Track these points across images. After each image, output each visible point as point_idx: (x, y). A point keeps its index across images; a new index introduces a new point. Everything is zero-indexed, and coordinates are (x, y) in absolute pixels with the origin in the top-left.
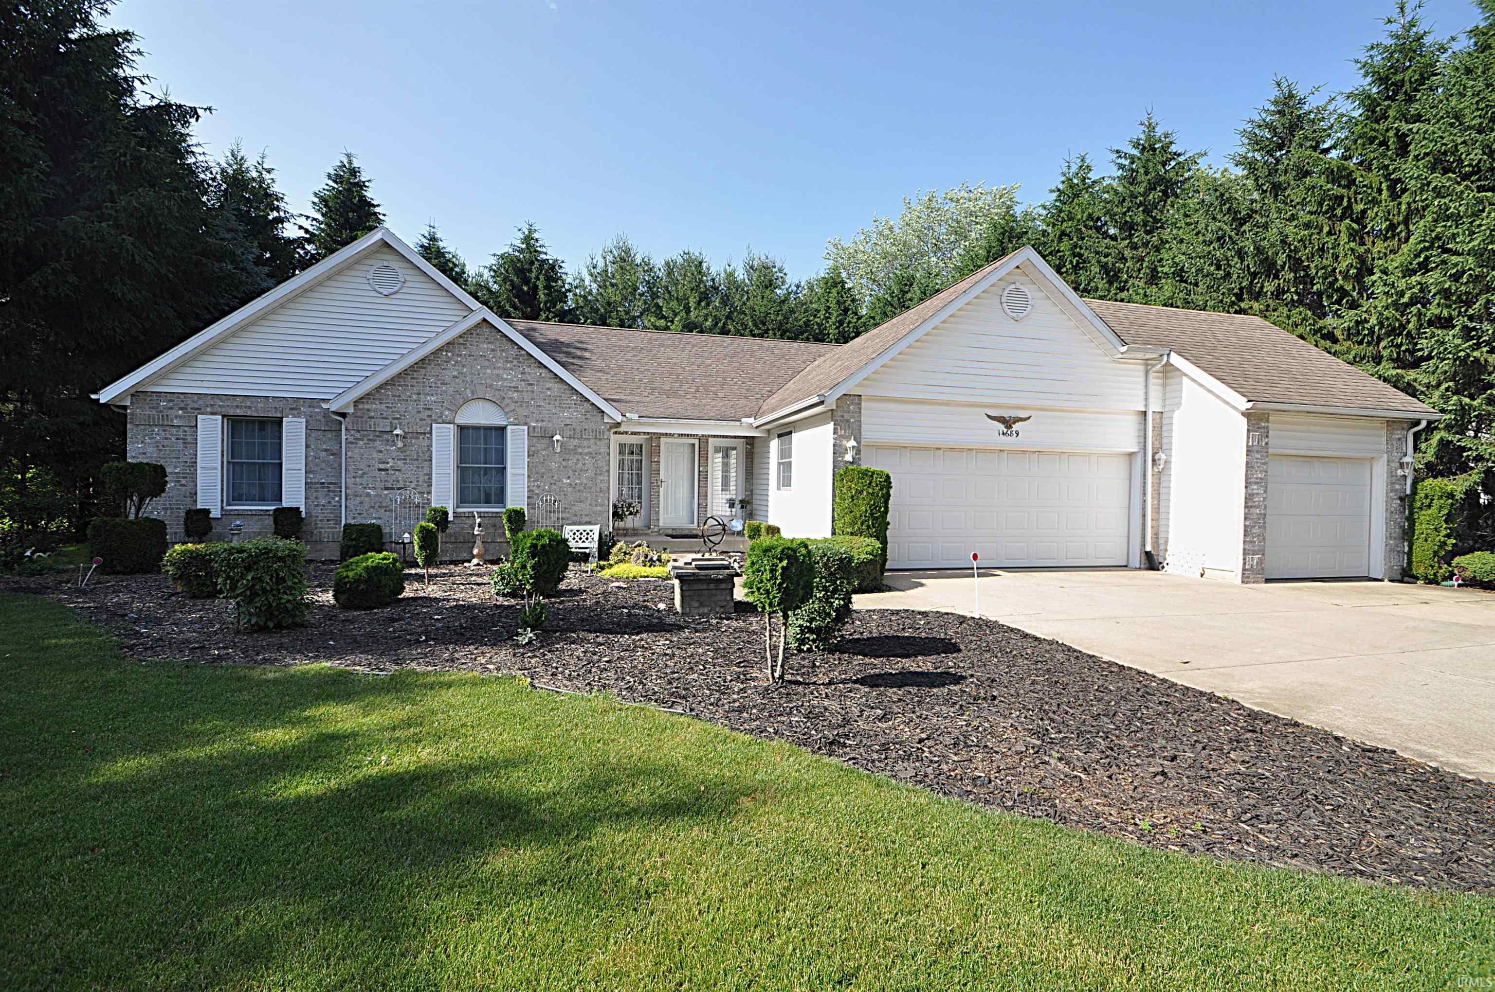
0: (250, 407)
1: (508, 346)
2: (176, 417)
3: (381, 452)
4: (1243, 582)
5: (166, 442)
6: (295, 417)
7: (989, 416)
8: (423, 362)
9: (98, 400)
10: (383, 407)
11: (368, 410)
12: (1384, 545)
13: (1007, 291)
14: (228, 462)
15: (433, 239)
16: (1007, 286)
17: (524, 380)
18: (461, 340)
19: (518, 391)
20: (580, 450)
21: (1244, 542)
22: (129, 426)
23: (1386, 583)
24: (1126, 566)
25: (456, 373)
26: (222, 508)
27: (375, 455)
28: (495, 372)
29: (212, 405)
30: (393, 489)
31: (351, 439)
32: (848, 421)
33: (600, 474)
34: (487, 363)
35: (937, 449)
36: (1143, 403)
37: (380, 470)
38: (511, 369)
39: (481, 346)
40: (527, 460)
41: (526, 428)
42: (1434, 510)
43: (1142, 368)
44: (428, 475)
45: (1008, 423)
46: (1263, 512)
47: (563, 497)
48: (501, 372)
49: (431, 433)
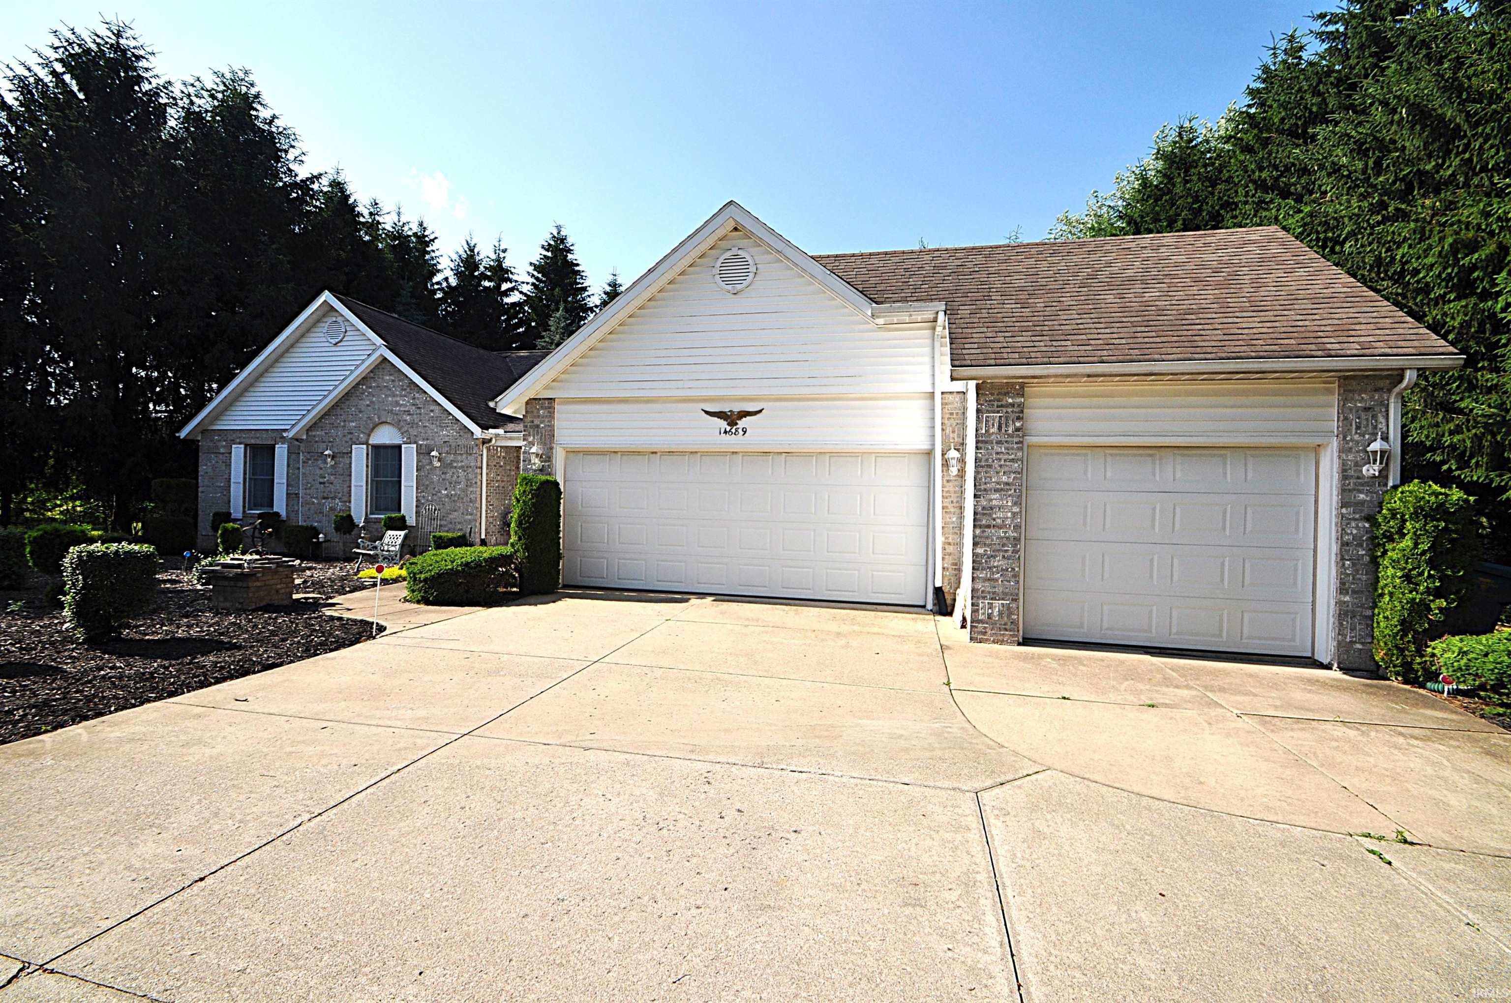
0: (259, 438)
1: (403, 376)
2: (222, 447)
3: (321, 469)
4: (971, 639)
5: (217, 465)
6: (280, 444)
7: (707, 412)
8: (347, 396)
9: (179, 436)
10: (323, 433)
11: (314, 436)
12: (1333, 603)
13: (721, 260)
14: (250, 479)
16: (722, 254)
17: (413, 405)
18: (372, 375)
19: (409, 415)
20: (455, 464)
21: (973, 579)
22: (200, 454)
24: (924, 607)
25: (368, 403)
26: (244, 512)
27: (317, 471)
28: (394, 399)
29: (239, 437)
30: (327, 498)
31: (304, 459)
32: (538, 426)
33: (470, 486)
34: (389, 393)
35: (653, 453)
36: (930, 382)
37: (321, 483)
38: (405, 396)
40: (415, 474)
41: (415, 446)
42: (1407, 542)
43: (928, 333)
44: (349, 487)
45: (732, 418)
46: (1011, 534)
47: (441, 506)
48: (398, 399)
49: (351, 452)
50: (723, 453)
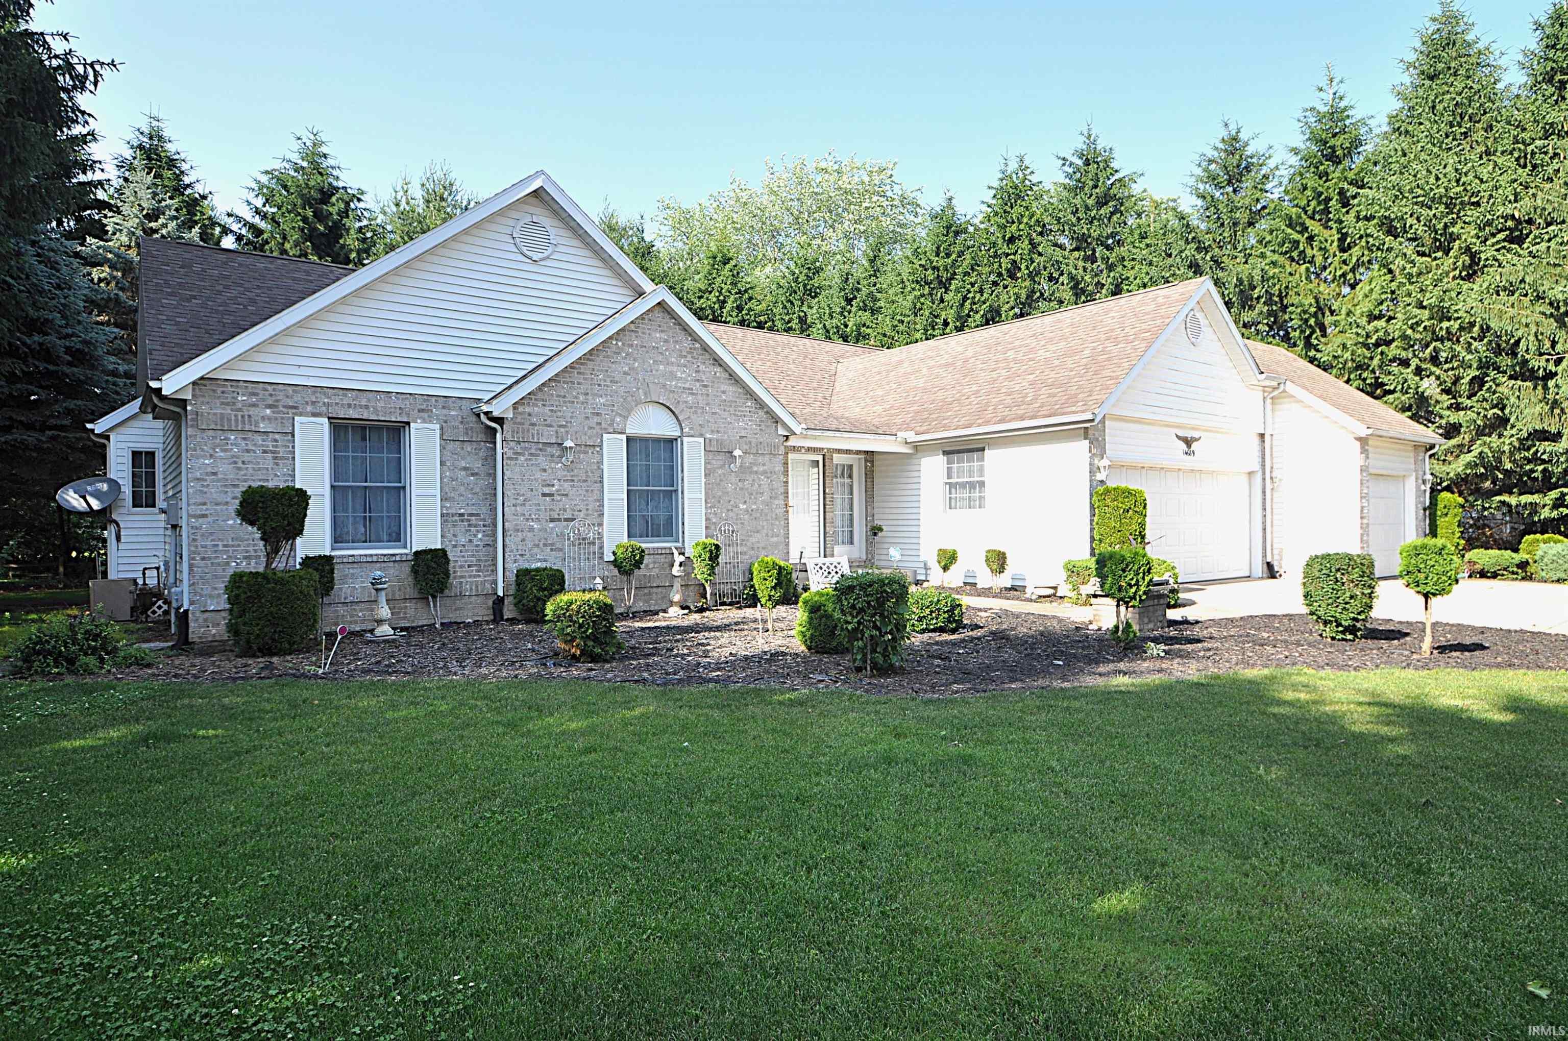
0: (367, 407)
1: (681, 336)
2: (263, 418)
3: (545, 470)
5: (247, 457)
6: (424, 421)
7: (1177, 436)
8: (592, 353)
9: (160, 389)
10: (547, 410)
11: (530, 415)
14: (331, 487)
15: (156, 135)
17: (698, 380)
18: (632, 327)
19: (693, 394)
20: (755, 469)
22: (189, 431)
24: (1249, 577)
25: (627, 369)
26: (330, 553)
27: (538, 475)
28: (670, 368)
29: (313, 403)
30: (559, 520)
31: (510, 454)
32: (1097, 440)
33: (776, 498)
34: (660, 358)
36: (1262, 423)
37: (544, 495)
38: (685, 366)
39: (653, 334)
40: (703, 480)
41: (702, 440)
44: (598, 501)
45: (1188, 442)
47: (740, 526)
48: (675, 369)
49: (601, 446)
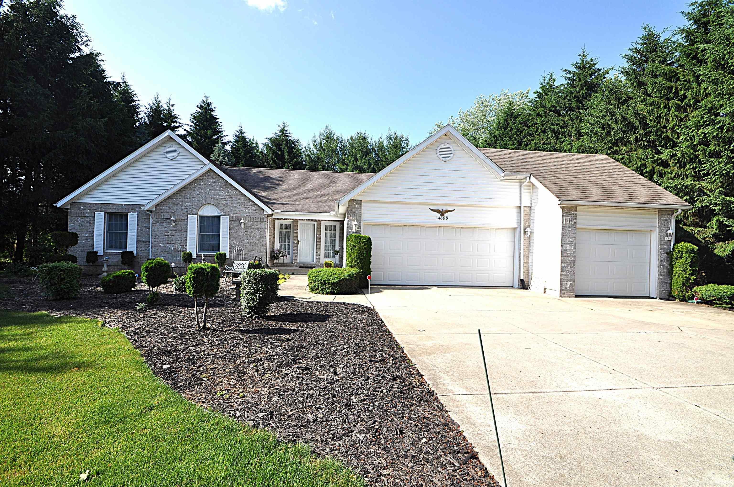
0: (115, 209)
1: (221, 180)
2: (87, 213)
3: (166, 227)
4: (560, 296)
5: (83, 223)
6: (133, 213)
7: (431, 210)
8: (184, 188)
9: (56, 206)
10: (167, 208)
11: (161, 209)
12: (657, 279)
13: (440, 147)
14: (107, 232)
15: (241, 132)
16: (440, 145)
17: (228, 195)
18: (201, 178)
19: (225, 200)
20: (253, 227)
21: (561, 275)
22: (69, 217)
23: (658, 300)
24: (512, 287)
25: (198, 193)
26: (104, 251)
27: (163, 229)
28: (216, 192)
29: (101, 208)
30: (171, 244)
31: (154, 222)
32: (354, 212)
33: (262, 238)
34: (212, 188)
35: (405, 226)
36: (519, 202)
37: (165, 235)
38: (223, 190)
39: (210, 180)
40: (229, 231)
41: (229, 217)
42: (683, 260)
43: (518, 184)
44: (185, 238)
45: (442, 213)
46: (573, 259)
47: (245, 248)
48: (218, 192)
49: (187, 219)
50: (435, 227)
